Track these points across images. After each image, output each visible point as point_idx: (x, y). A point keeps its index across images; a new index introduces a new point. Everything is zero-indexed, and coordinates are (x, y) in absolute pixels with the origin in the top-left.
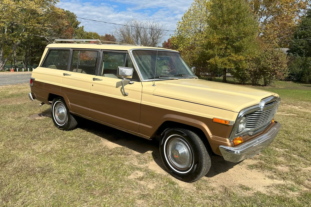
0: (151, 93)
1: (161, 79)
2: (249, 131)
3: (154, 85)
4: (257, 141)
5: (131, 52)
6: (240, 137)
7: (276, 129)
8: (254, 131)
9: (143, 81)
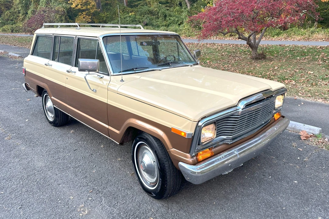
0: (116, 91)
1: (136, 72)
2: (226, 140)
3: (122, 80)
4: (236, 152)
5: (101, 38)
6: (209, 149)
7: (276, 129)
8: (233, 139)
9: (112, 75)
